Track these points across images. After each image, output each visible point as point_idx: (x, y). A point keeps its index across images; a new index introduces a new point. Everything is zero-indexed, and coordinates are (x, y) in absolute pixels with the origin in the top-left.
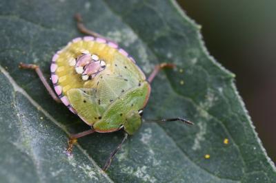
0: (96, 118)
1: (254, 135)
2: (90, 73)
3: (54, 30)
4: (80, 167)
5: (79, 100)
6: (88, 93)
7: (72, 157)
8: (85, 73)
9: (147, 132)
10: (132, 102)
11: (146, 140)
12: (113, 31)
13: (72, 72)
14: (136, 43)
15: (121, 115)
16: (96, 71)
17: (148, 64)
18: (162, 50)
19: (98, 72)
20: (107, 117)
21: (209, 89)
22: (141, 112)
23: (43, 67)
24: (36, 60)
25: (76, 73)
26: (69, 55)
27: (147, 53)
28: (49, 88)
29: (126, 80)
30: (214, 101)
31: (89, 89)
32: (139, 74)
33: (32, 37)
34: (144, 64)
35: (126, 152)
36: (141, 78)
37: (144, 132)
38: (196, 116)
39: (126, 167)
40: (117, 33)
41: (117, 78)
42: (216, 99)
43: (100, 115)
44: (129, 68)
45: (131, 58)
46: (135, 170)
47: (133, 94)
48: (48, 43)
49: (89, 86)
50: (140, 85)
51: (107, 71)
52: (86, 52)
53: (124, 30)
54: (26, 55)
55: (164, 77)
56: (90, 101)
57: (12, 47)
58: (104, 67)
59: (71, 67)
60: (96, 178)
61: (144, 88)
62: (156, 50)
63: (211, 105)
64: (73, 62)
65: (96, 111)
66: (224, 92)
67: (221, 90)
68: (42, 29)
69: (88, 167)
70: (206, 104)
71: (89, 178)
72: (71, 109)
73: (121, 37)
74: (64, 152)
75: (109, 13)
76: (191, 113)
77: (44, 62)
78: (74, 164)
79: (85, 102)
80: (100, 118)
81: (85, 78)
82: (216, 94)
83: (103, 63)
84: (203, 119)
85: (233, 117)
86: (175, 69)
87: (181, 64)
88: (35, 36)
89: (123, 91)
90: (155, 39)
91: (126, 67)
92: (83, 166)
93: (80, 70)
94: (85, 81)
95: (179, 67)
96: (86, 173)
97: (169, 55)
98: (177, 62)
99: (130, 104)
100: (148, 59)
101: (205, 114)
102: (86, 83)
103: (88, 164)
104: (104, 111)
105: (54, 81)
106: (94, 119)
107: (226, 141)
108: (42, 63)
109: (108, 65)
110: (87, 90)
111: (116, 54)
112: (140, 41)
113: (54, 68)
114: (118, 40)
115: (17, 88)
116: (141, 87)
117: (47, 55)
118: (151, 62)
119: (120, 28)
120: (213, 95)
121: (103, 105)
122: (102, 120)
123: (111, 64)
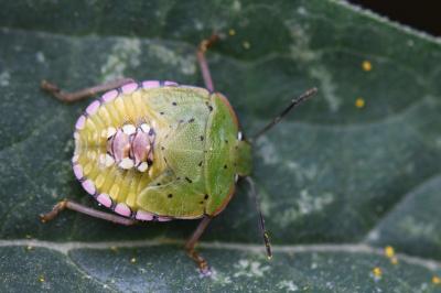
0: (202, 203)
1: (394, 29)
2: (143, 157)
3: (36, 133)
4: (237, 275)
5: (162, 200)
6: (164, 183)
7: (215, 273)
8: (138, 161)
9: (263, 144)
10: (222, 139)
11: (271, 156)
12: (105, 61)
13: (118, 174)
14: (144, 48)
15: (226, 167)
16: (148, 147)
17: (183, 62)
18: (185, 28)
19: (152, 144)
20: (213, 187)
21: (287, 23)
22: (240, 136)
23: (71, 194)
24: (54, 194)
25: (126, 170)
26: (92, 155)
27: (169, 47)
28: (108, 217)
29: (192, 120)
30: (307, 32)
31: (161, 177)
32: (197, 95)
33: (21, 169)
34: (179, 65)
35: (265, 197)
36: (202, 97)
37: (259, 148)
38: (300, 67)
39: (283, 214)
40: (113, 60)
41: (179, 128)
42: (307, 26)
43: (203, 195)
44: (179, 101)
45: (167, 83)
46: (297, 208)
47: (215, 128)
48: (47, 157)
49: (157, 173)
50: (211, 108)
51: (161, 134)
52: (111, 132)
53: (116, 48)
54: (36, 199)
55: (217, 57)
56: (176, 188)
57: (11, 205)
58: (152, 132)
59: (110, 168)
60: (267, 268)
61: (219, 107)
62: (177, 34)
63: (307, 40)
64: (108, 160)
65: (193, 194)
66: (308, 10)
67: (302, 11)
68: (22, 146)
69: (244, 264)
70: (299, 42)
71: (260, 279)
72: (160, 220)
73: (121, 60)
74: (201, 276)
75: (76, 42)
76: (292, 70)
77: (65, 185)
78: (227, 280)
79: (170, 196)
80: (206, 197)
81: (143, 168)
82: (302, 21)
83: (146, 128)
84: (312, 63)
85: (350, 30)
86: (222, 36)
87: (224, 24)
88: (23, 165)
89: (202, 138)
90: (163, 23)
91: (175, 104)
92: (238, 270)
93: (127, 163)
94: (147, 171)
95: (225, 31)
96: (250, 275)
97: (199, 26)
98: (217, 27)
99: (223, 145)
100: (177, 54)
101: (310, 55)
102: (150, 173)
103: (238, 259)
104: (204, 185)
105: (108, 204)
106: (201, 206)
107: (367, 66)
108: (64, 189)
109: (154, 124)
110: (158, 180)
111: (146, 96)
112: (147, 41)
113: (89, 186)
114: (121, 67)
115: (64, 248)
116: (215, 108)
117: (60, 173)
118: (185, 54)
119: (108, 50)
120: (298, 25)
121: (196, 179)
122: (210, 197)
123: (156, 118)
